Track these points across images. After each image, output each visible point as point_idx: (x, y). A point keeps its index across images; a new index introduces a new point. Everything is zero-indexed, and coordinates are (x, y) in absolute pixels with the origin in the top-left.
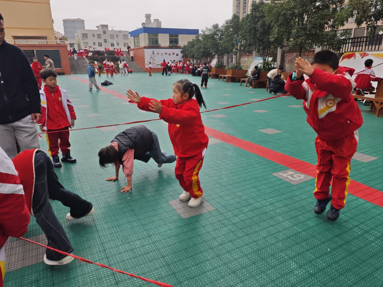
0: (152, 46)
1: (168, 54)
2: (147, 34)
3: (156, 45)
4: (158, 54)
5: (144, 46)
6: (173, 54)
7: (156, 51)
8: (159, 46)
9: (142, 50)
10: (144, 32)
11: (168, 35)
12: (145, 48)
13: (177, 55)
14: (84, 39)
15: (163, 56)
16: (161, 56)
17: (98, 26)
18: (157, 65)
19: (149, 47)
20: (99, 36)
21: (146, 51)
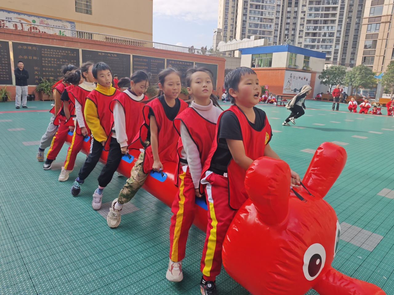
1: (301, 78)
4: (294, 78)
5: (286, 68)
6: (305, 79)
7: (293, 74)
8: (297, 68)
10: (288, 51)
11: (303, 56)
13: (307, 80)
16: (296, 80)
18: (292, 90)
19: (289, 69)
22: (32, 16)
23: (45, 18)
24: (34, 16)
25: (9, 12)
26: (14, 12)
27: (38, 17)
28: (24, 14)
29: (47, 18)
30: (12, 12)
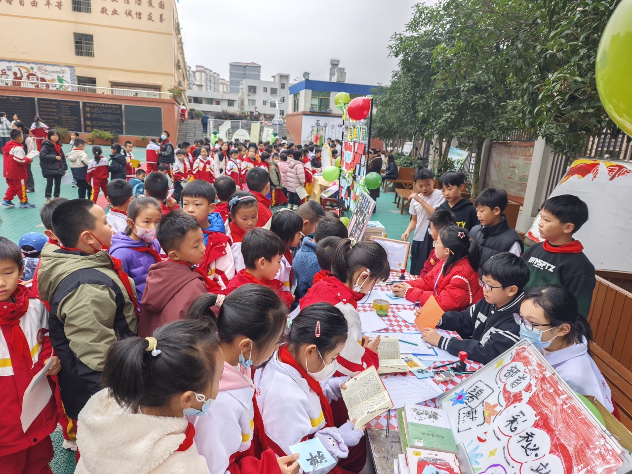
0: (317, 113)
2: (310, 91)
3: (323, 111)
5: (303, 112)
7: (323, 120)
8: (328, 112)
9: (299, 117)
10: (306, 88)
12: (305, 114)
14: (250, 94)
15: (334, 130)
16: (330, 130)
17: (274, 75)
19: (312, 113)
20: (274, 91)
21: (305, 118)
22: (30, 63)
23: (43, 64)
24: (33, 63)
25: (9, 61)
26: (14, 61)
27: (36, 63)
28: (23, 62)
29: (45, 64)
30: (12, 61)
